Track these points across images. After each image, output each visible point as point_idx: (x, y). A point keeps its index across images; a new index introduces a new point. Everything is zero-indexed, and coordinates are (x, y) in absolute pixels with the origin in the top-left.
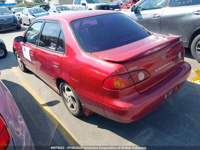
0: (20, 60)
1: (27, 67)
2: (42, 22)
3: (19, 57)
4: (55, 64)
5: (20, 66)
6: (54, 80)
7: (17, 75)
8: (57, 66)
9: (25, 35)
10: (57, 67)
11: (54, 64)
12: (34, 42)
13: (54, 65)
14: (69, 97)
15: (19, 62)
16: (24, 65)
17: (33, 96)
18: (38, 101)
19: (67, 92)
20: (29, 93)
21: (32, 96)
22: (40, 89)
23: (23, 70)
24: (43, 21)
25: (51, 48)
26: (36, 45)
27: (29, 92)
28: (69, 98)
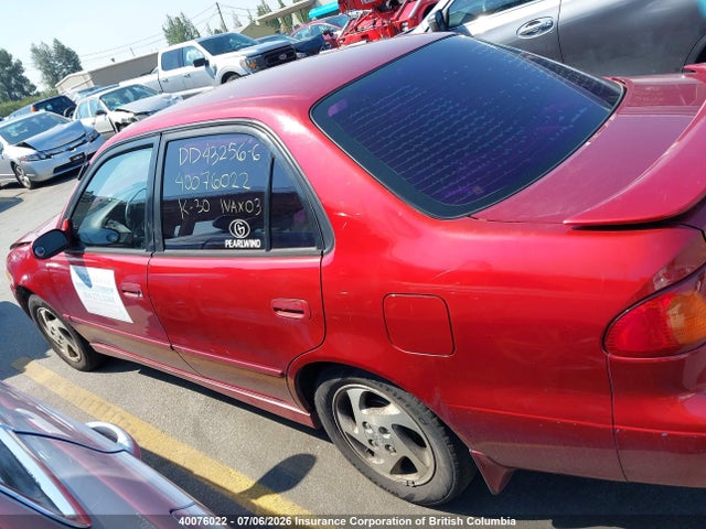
0: (61, 330)
1: (99, 348)
2: (150, 146)
3: (51, 318)
4: (284, 306)
5: (65, 351)
6: (282, 375)
7: (60, 390)
8: (301, 312)
9: (70, 223)
10: (300, 316)
11: (276, 309)
12: (114, 238)
13: (280, 314)
14: (383, 430)
15: (56, 336)
16: (84, 344)
17: (182, 464)
18: (219, 482)
19: (365, 411)
20: (156, 455)
21: (177, 466)
22: (197, 424)
23: (83, 363)
24: (155, 140)
25: (238, 243)
26: (143, 251)
27: (155, 451)
28: (387, 436)
